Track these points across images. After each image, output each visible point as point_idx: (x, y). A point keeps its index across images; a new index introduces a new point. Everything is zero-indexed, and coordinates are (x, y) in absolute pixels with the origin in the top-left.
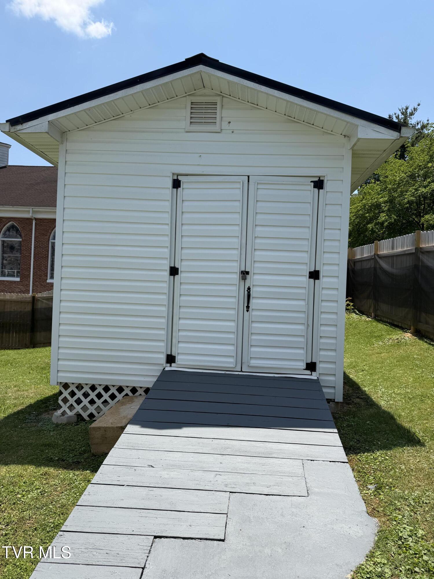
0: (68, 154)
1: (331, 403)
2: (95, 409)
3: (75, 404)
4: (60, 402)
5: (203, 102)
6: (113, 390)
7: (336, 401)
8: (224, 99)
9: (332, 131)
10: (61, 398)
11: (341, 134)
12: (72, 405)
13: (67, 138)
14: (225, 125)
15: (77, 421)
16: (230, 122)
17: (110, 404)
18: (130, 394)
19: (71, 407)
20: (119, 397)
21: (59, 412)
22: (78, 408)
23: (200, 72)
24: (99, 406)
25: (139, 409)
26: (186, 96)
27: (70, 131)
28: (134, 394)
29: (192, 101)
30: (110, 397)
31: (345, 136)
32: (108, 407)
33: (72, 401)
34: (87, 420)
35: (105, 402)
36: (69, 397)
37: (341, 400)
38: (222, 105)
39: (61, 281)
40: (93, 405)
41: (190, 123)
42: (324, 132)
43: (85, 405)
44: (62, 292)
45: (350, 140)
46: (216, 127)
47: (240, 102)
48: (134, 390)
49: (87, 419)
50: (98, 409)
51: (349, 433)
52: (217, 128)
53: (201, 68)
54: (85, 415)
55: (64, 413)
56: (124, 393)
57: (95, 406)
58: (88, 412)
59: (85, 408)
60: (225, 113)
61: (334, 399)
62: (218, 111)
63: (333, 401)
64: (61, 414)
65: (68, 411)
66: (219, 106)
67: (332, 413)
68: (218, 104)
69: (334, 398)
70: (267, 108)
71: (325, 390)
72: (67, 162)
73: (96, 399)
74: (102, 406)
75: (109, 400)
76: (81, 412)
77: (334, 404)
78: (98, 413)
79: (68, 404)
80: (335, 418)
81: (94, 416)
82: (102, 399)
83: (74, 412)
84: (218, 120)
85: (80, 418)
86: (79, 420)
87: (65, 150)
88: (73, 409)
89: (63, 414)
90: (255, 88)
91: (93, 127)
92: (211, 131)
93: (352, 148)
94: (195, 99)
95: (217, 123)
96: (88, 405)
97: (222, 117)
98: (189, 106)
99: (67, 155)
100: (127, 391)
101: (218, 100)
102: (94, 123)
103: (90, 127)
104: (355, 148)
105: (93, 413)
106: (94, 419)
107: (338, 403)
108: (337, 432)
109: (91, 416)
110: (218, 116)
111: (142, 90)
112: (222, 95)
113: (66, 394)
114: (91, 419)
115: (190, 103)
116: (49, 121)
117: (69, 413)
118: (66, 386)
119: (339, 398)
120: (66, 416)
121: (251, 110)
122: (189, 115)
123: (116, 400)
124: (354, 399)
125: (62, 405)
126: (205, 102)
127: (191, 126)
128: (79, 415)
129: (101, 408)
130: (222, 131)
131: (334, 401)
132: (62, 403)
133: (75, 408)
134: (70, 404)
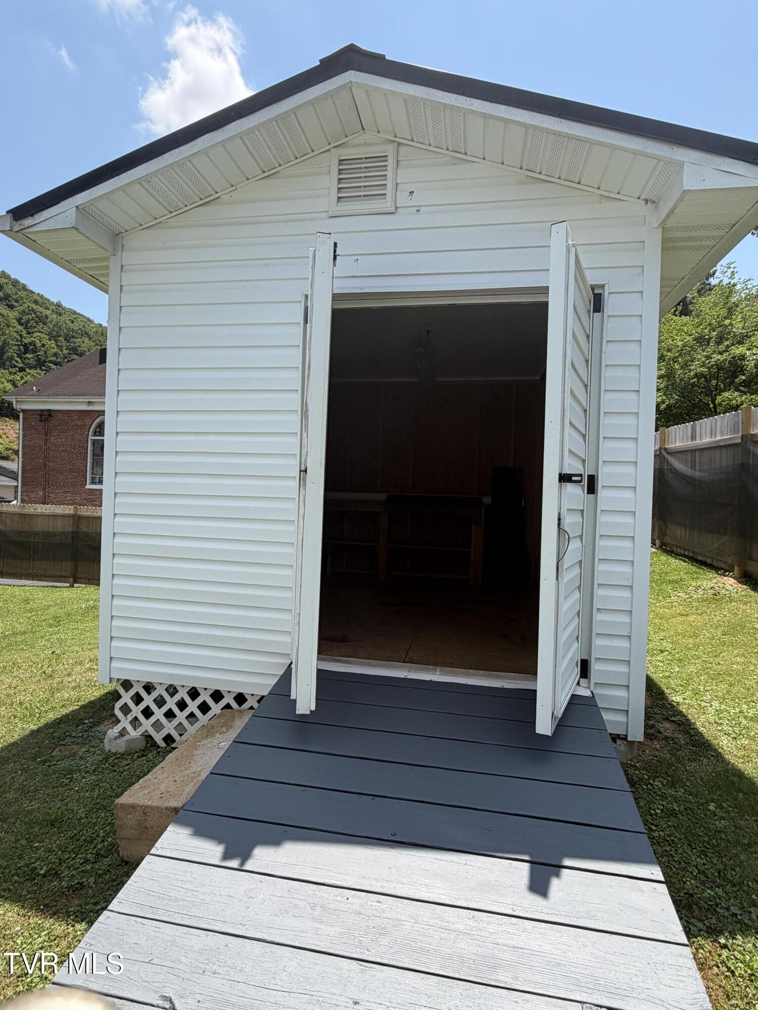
0: (125, 272)
1: (619, 742)
2: (174, 728)
3: (141, 718)
4: (118, 712)
5: (362, 158)
6: (205, 697)
7: (629, 739)
8: (402, 149)
9: (618, 193)
10: (118, 705)
11: (639, 198)
12: (136, 718)
13: (123, 245)
14: (402, 200)
15: (145, 748)
16: (412, 193)
17: (199, 720)
18: (234, 705)
19: (135, 722)
20: (216, 708)
21: (117, 729)
22: (147, 725)
23: (349, 87)
24: (180, 723)
25: (211, 773)
26: (330, 149)
27: (127, 231)
28: (240, 706)
29: (341, 158)
30: (199, 707)
31: (647, 201)
32: (197, 725)
33: (136, 711)
34: (161, 746)
35: (192, 715)
36: (131, 705)
37: (641, 738)
38: (398, 161)
39: (115, 499)
40: (171, 719)
41: (338, 201)
42: (601, 195)
43: (158, 720)
44: (117, 519)
45: (656, 207)
46: (386, 202)
47: (434, 152)
48: (240, 699)
49: (162, 744)
50: (181, 729)
51: (673, 841)
52: (386, 204)
53: (351, 76)
54: (158, 738)
55: (123, 733)
56: (223, 703)
57: (175, 722)
58: (164, 733)
59: (157, 726)
60: (403, 176)
61: (626, 736)
62: (390, 173)
63: (622, 739)
64: (118, 734)
65: (130, 728)
66: (391, 163)
67: (622, 763)
68: (390, 159)
69: (625, 734)
70: (484, 159)
71: (606, 716)
72: (125, 288)
73: (176, 710)
74: (186, 723)
75: (198, 713)
76: (152, 732)
77: (625, 746)
78: (181, 735)
79: (130, 717)
80: (632, 783)
81: (173, 741)
82: (187, 712)
83: (141, 730)
84: (389, 191)
85: (150, 742)
86: (148, 745)
87: (120, 266)
88: (139, 726)
89: (121, 734)
90: (460, 106)
91: (167, 222)
92: (375, 211)
93: (663, 227)
94: (346, 153)
95: (387, 195)
96: (164, 720)
97: (397, 184)
98: (335, 168)
99: (123, 274)
100: (228, 699)
101: (390, 150)
102: (168, 213)
103: (161, 222)
104: (671, 222)
105: (172, 735)
106: (174, 745)
107: (633, 742)
108: (663, 879)
109: (169, 739)
110: (389, 182)
111: (240, 131)
112: (396, 141)
113: (126, 698)
114: (168, 745)
115: (337, 162)
116: (77, 207)
117: (133, 734)
118: (127, 685)
119: (637, 733)
120: (127, 737)
121: (454, 164)
122: (334, 185)
123: (210, 714)
124: (659, 722)
125: (120, 718)
126: (365, 158)
127: (339, 204)
128: (148, 737)
129: (184, 727)
130: (399, 209)
131: (625, 738)
132: (120, 713)
133: (141, 724)
134: (134, 716)
